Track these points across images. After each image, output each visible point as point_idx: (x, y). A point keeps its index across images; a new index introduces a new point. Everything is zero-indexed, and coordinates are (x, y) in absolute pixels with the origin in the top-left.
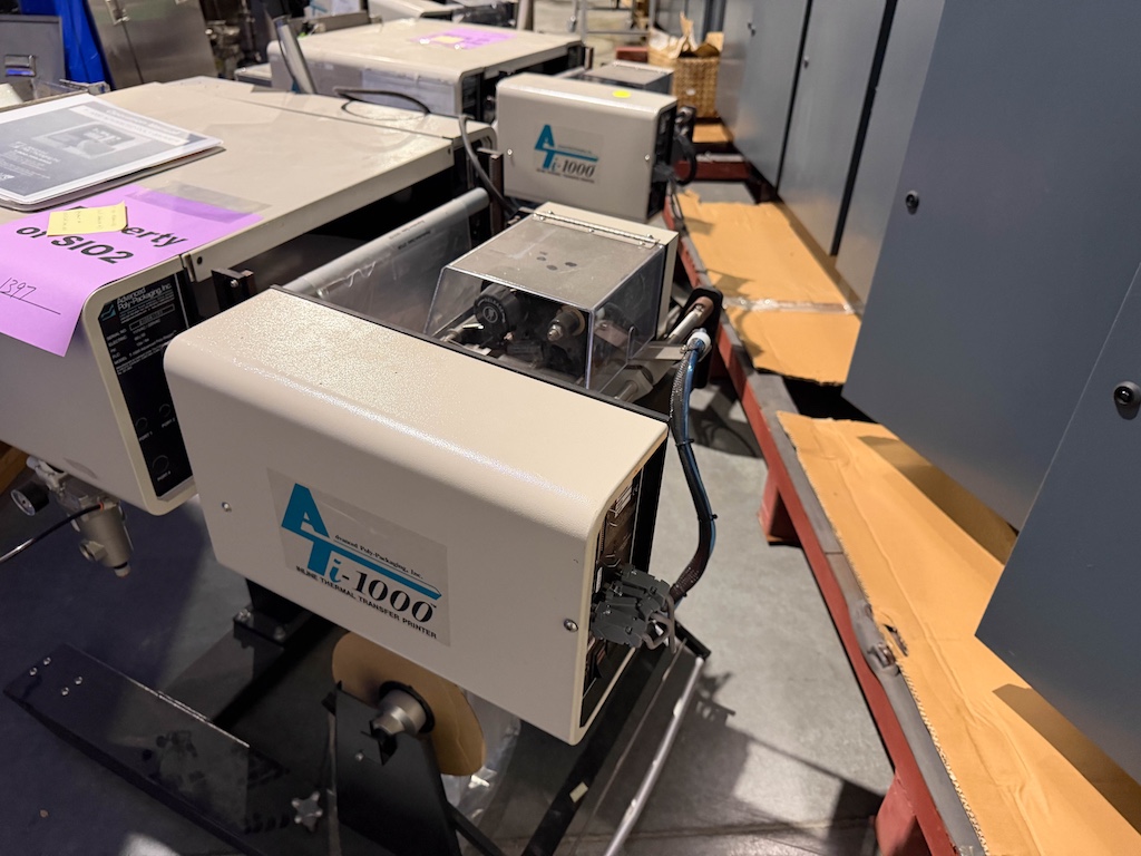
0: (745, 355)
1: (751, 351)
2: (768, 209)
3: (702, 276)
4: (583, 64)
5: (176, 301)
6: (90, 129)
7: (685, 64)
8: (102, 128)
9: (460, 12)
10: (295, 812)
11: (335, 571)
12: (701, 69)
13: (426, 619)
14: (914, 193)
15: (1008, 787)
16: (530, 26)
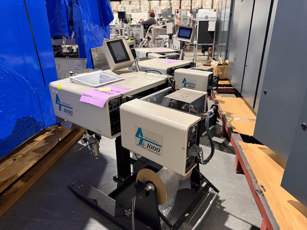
0: (231, 129)
1: (232, 128)
2: (239, 99)
3: (221, 112)
4: (194, 67)
5: (119, 102)
6: (103, 76)
7: (219, 67)
8: (105, 76)
9: (167, 57)
10: (125, 212)
11: (144, 144)
12: (223, 68)
13: (159, 152)
14: (265, 90)
15: (289, 220)
16: (182, 59)
